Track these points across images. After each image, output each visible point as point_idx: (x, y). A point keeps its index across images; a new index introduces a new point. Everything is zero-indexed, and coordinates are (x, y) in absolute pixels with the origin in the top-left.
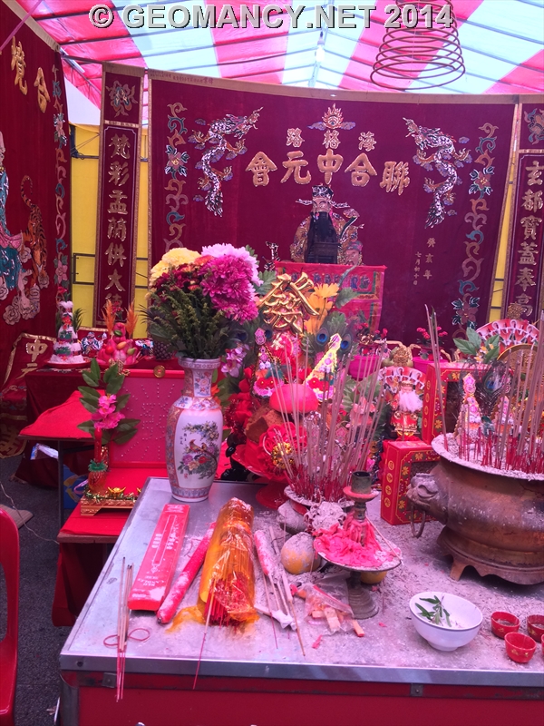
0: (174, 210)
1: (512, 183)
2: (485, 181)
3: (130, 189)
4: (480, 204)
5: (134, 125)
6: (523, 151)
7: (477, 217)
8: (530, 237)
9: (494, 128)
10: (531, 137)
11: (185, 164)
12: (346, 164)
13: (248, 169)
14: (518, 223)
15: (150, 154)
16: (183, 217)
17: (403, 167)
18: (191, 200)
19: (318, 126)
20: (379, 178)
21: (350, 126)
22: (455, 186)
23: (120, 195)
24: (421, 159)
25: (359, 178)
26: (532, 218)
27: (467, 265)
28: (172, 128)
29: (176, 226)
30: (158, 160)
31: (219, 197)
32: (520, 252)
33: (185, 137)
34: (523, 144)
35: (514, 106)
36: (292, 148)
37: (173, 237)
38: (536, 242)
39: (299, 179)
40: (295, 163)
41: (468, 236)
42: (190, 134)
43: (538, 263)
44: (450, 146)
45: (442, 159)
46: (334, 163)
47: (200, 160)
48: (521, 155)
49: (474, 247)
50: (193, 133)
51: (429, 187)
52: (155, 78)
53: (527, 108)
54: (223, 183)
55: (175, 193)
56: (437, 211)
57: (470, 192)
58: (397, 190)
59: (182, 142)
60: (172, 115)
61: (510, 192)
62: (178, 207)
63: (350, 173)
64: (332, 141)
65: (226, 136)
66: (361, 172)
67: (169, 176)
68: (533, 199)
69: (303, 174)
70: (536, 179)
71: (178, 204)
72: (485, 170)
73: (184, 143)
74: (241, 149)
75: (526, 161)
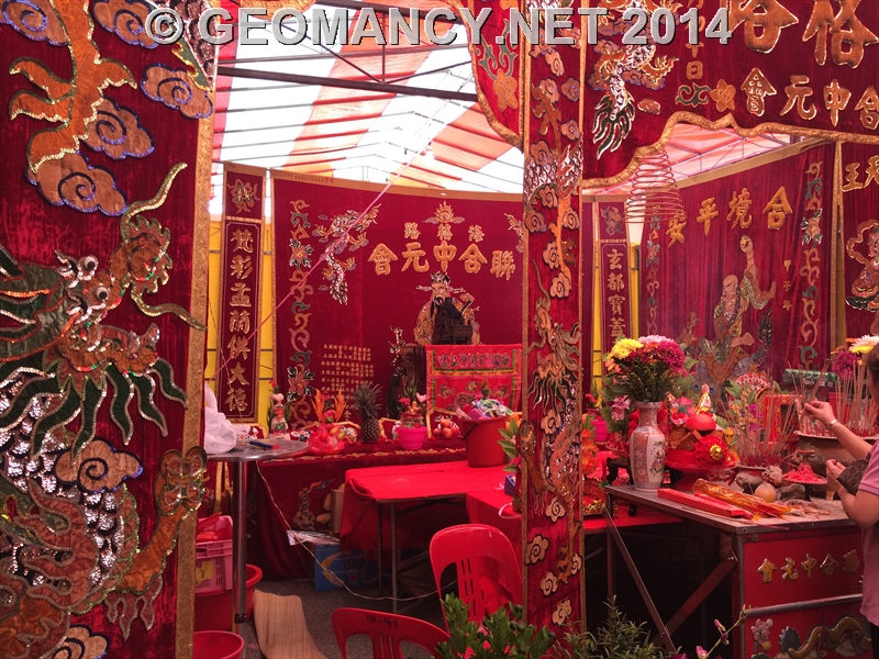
0: (299, 300)
3: (253, 281)
5: (257, 221)
8: (617, 313)
10: (608, 230)
11: (309, 256)
12: (459, 253)
13: (370, 260)
14: (607, 301)
15: (274, 248)
16: (308, 306)
17: (508, 255)
18: (316, 290)
19: (432, 220)
20: (489, 265)
21: (460, 220)
23: (243, 288)
25: (472, 266)
26: (616, 297)
28: (295, 223)
29: (301, 315)
30: (282, 253)
31: (344, 286)
32: (611, 326)
33: (309, 231)
34: (603, 235)
35: (592, 204)
36: (410, 240)
37: (299, 327)
38: (622, 317)
39: (418, 268)
40: (413, 253)
42: (314, 228)
46: (449, 253)
47: (324, 252)
50: (316, 228)
52: (277, 177)
53: (602, 206)
54: (348, 274)
55: (299, 284)
58: (505, 276)
59: (305, 235)
60: (294, 211)
61: (597, 274)
62: (302, 298)
63: (463, 261)
64: (445, 233)
65: (349, 230)
66: (473, 260)
67: (294, 268)
68: (615, 281)
69: (422, 263)
70: (616, 264)
71: (303, 294)
73: (308, 236)
74: (362, 241)
75: (606, 250)
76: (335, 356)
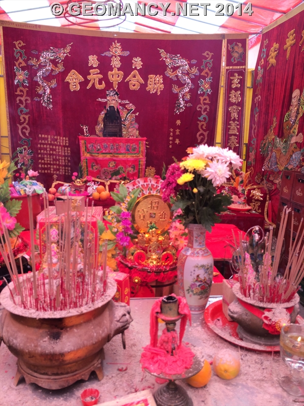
0: (22, 106)
1: (223, 87)
2: (207, 86)
4: (205, 99)
6: (228, 68)
7: (204, 107)
8: (234, 118)
9: (211, 54)
10: (232, 59)
11: (27, 78)
12: (125, 76)
13: (66, 81)
14: (228, 110)
15: (5, 72)
16: (28, 110)
17: (159, 79)
18: (32, 100)
19: (107, 54)
20: (146, 85)
21: (127, 53)
22: (191, 89)
24: (169, 73)
25: (134, 85)
26: (235, 107)
27: (200, 136)
28: (17, 56)
29: (24, 116)
30: (10, 76)
31: (49, 98)
32: (229, 127)
33: (26, 61)
34: (228, 64)
35: (222, 41)
36: (92, 68)
37: (23, 123)
38: (238, 121)
39: (98, 87)
40: (94, 76)
41: (199, 118)
42: (29, 59)
43: (240, 133)
44: (186, 65)
45: (182, 73)
46: (118, 76)
47: (36, 75)
48: (227, 70)
49: (203, 125)
50: (30, 59)
51: (175, 89)
52: (5, 26)
53: (230, 42)
54: (51, 89)
55: (22, 96)
56: (180, 104)
57: (199, 93)
58: (156, 92)
59: (24, 64)
60: (16, 48)
61: (222, 92)
62: (24, 104)
63: (128, 82)
64: (116, 63)
65: (51, 61)
66: (135, 82)
67: (18, 86)
68: (235, 96)
69: (100, 83)
70: (237, 84)
71: (24, 103)
72: (207, 79)
73: (26, 65)
74: (61, 68)
75: (230, 74)
76: (46, 142)
